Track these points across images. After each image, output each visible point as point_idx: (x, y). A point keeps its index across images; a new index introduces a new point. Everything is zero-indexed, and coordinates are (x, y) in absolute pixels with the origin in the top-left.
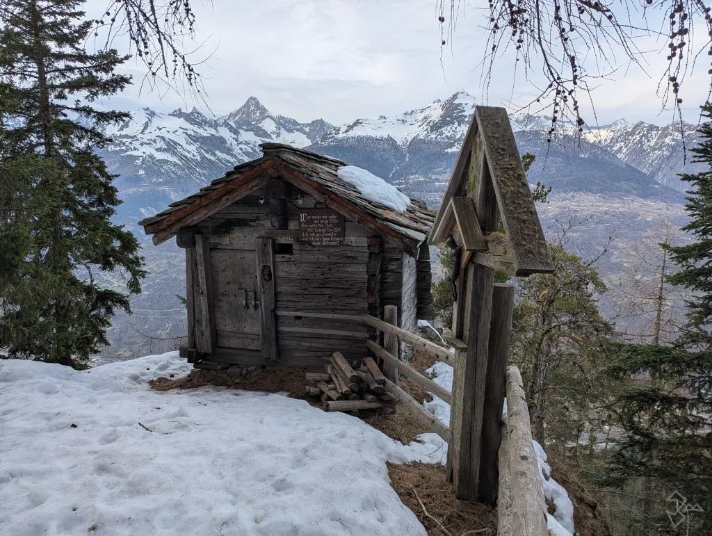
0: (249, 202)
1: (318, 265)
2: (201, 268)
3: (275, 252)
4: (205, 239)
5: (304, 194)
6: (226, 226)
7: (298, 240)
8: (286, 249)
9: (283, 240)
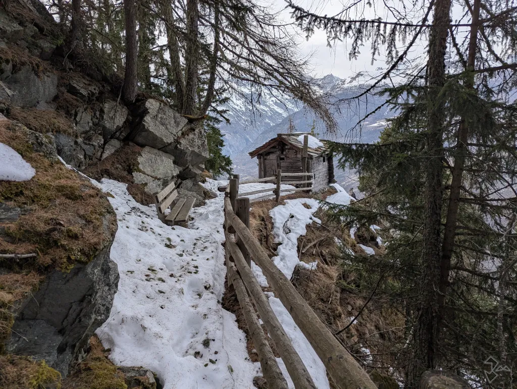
0: (274, 147)
1: (290, 163)
2: (262, 164)
3: (280, 160)
4: (263, 157)
5: (287, 145)
6: (268, 154)
7: (286, 157)
8: (283, 159)
9: (282, 157)
